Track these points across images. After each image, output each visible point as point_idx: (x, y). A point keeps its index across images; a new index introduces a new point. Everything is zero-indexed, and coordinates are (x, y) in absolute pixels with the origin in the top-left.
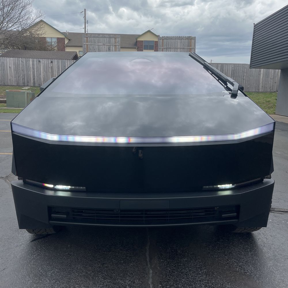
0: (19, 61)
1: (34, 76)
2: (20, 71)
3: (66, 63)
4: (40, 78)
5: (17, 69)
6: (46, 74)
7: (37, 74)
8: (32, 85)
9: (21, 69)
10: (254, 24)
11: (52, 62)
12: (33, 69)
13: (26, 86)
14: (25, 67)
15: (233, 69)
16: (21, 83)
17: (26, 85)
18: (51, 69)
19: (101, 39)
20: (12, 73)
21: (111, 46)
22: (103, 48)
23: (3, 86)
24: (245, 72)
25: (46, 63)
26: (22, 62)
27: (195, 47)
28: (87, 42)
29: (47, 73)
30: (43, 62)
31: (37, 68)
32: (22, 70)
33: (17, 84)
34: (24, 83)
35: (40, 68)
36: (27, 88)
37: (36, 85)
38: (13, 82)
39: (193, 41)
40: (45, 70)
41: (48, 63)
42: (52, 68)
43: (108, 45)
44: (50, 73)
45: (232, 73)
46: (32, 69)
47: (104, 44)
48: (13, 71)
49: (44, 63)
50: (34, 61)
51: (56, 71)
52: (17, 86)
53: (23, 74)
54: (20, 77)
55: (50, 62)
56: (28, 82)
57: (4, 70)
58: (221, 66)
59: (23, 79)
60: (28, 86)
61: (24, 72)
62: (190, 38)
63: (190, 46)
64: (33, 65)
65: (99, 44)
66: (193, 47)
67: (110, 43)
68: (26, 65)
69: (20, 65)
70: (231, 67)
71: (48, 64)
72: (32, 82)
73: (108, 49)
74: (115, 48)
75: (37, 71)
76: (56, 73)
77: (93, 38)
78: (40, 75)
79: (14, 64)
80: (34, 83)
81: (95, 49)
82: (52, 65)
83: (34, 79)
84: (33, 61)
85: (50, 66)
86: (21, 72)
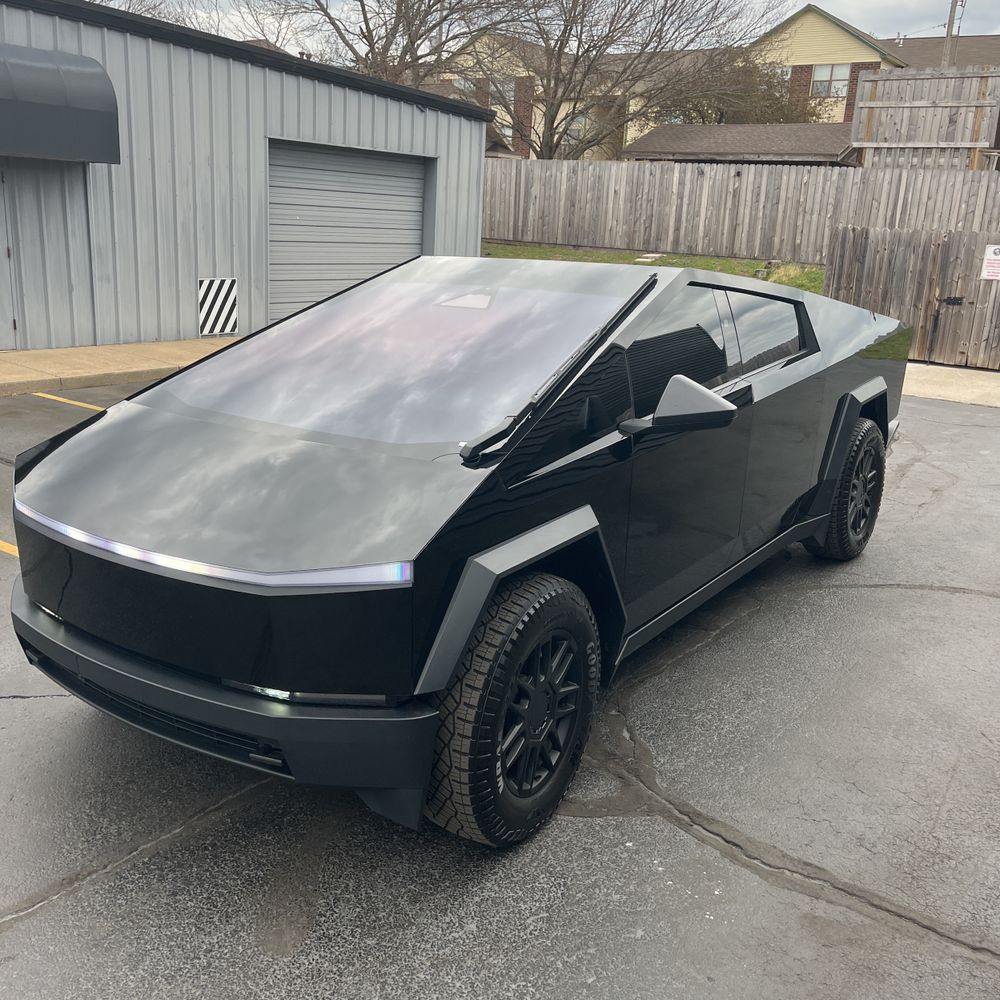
0: (644, 172)
1: (678, 220)
2: (641, 205)
3: (785, 178)
4: (695, 228)
5: (634, 196)
6: (714, 212)
7: (688, 213)
8: (669, 249)
9: (645, 197)
11: (738, 174)
12: (681, 197)
13: (653, 252)
14: (657, 192)
16: (639, 242)
17: (652, 246)
18: (734, 196)
19: (927, 83)
20: (619, 209)
21: (963, 110)
22: (929, 117)
23: (591, 249)
25: (719, 177)
26: (651, 174)
28: (873, 97)
29: (719, 209)
30: (713, 173)
31: (692, 192)
32: (649, 201)
33: (628, 245)
34: (647, 242)
35: (701, 195)
36: (652, 257)
37: (682, 248)
38: (618, 238)
40: (716, 200)
41: (726, 175)
42: (736, 193)
43: (949, 104)
44: (728, 212)
46: (675, 197)
47: (934, 102)
48: (621, 203)
49: (715, 179)
50: (685, 172)
51: (749, 203)
52: (628, 251)
53: (649, 212)
54: (638, 223)
55: (733, 173)
56: (659, 239)
57: (599, 199)
59: (646, 229)
60: (657, 252)
61: (652, 206)
64: (682, 183)
65: (917, 104)
67: (959, 98)
68: (661, 184)
69: (643, 184)
71: (725, 183)
72: (671, 237)
73: (947, 119)
74: (975, 117)
75: (689, 204)
76: (748, 212)
77: (896, 83)
78: (698, 215)
79: (630, 182)
80: (676, 241)
81: (898, 121)
82: (737, 184)
83: (677, 229)
84: (683, 172)
85: (731, 190)
86: (644, 206)
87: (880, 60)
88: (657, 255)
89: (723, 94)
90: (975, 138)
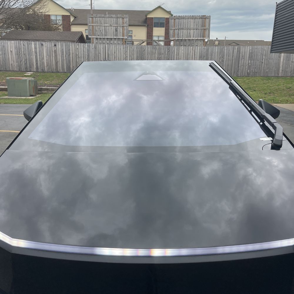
0: (21, 44)
1: (37, 61)
2: (22, 56)
3: (71, 47)
4: (43, 63)
5: (18, 53)
6: (49, 58)
7: (40, 58)
8: (35, 70)
9: (23, 53)
10: (277, 3)
11: (55, 45)
12: (36, 53)
13: (29, 72)
14: (27, 51)
15: (251, 51)
16: (23, 68)
17: (29, 70)
18: (55, 53)
19: (108, 19)
20: (14, 58)
21: (119, 27)
22: (110, 29)
23: (5, 72)
24: (264, 54)
25: (48, 46)
26: (24, 45)
27: (210, 28)
28: (93, 23)
29: (50, 57)
30: (46, 45)
31: (40, 51)
32: (24, 54)
33: (19, 69)
34: (26, 68)
35: (43, 52)
36: (30, 73)
37: (40, 70)
38: (15, 67)
39: (207, 20)
40: (49, 54)
41: (51, 46)
42: (55, 51)
43: (115, 26)
44: (54, 58)
45: (250, 56)
46: (34, 53)
47: (111, 25)
48: (14, 55)
49: (47, 47)
50: (36, 44)
51: (60, 55)
52: (20, 72)
53: (25, 58)
54: (22, 62)
55: (53, 45)
56: (30, 67)
57: (5, 54)
58: (238, 48)
59: (25, 64)
60: (31, 72)
61: (26, 56)
62: (205, 17)
63: (205, 26)
64: (35, 48)
65: (106, 25)
66: (207, 27)
67: (117, 24)
68: (28, 48)
69: (21, 48)
70: (248, 50)
71: (51, 48)
72: (35, 66)
73: (115, 30)
74: (122, 29)
75: (39, 55)
76: (60, 58)
77: (99, 19)
78: (43, 59)
79: (16, 48)
80: (37, 68)
81: (101, 30)
82: (55, 49)
83: (37, 64)
84: (35, 45)
85: (53, 50)
86: (23, 56)
87: (70, 15)
88: (32, 73)
89: (30, 21)
90: (123, 36)
